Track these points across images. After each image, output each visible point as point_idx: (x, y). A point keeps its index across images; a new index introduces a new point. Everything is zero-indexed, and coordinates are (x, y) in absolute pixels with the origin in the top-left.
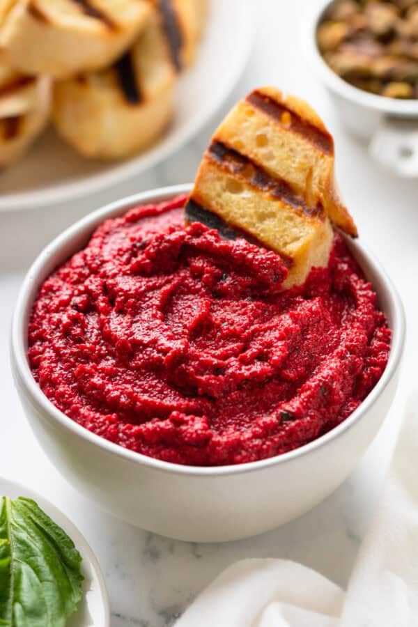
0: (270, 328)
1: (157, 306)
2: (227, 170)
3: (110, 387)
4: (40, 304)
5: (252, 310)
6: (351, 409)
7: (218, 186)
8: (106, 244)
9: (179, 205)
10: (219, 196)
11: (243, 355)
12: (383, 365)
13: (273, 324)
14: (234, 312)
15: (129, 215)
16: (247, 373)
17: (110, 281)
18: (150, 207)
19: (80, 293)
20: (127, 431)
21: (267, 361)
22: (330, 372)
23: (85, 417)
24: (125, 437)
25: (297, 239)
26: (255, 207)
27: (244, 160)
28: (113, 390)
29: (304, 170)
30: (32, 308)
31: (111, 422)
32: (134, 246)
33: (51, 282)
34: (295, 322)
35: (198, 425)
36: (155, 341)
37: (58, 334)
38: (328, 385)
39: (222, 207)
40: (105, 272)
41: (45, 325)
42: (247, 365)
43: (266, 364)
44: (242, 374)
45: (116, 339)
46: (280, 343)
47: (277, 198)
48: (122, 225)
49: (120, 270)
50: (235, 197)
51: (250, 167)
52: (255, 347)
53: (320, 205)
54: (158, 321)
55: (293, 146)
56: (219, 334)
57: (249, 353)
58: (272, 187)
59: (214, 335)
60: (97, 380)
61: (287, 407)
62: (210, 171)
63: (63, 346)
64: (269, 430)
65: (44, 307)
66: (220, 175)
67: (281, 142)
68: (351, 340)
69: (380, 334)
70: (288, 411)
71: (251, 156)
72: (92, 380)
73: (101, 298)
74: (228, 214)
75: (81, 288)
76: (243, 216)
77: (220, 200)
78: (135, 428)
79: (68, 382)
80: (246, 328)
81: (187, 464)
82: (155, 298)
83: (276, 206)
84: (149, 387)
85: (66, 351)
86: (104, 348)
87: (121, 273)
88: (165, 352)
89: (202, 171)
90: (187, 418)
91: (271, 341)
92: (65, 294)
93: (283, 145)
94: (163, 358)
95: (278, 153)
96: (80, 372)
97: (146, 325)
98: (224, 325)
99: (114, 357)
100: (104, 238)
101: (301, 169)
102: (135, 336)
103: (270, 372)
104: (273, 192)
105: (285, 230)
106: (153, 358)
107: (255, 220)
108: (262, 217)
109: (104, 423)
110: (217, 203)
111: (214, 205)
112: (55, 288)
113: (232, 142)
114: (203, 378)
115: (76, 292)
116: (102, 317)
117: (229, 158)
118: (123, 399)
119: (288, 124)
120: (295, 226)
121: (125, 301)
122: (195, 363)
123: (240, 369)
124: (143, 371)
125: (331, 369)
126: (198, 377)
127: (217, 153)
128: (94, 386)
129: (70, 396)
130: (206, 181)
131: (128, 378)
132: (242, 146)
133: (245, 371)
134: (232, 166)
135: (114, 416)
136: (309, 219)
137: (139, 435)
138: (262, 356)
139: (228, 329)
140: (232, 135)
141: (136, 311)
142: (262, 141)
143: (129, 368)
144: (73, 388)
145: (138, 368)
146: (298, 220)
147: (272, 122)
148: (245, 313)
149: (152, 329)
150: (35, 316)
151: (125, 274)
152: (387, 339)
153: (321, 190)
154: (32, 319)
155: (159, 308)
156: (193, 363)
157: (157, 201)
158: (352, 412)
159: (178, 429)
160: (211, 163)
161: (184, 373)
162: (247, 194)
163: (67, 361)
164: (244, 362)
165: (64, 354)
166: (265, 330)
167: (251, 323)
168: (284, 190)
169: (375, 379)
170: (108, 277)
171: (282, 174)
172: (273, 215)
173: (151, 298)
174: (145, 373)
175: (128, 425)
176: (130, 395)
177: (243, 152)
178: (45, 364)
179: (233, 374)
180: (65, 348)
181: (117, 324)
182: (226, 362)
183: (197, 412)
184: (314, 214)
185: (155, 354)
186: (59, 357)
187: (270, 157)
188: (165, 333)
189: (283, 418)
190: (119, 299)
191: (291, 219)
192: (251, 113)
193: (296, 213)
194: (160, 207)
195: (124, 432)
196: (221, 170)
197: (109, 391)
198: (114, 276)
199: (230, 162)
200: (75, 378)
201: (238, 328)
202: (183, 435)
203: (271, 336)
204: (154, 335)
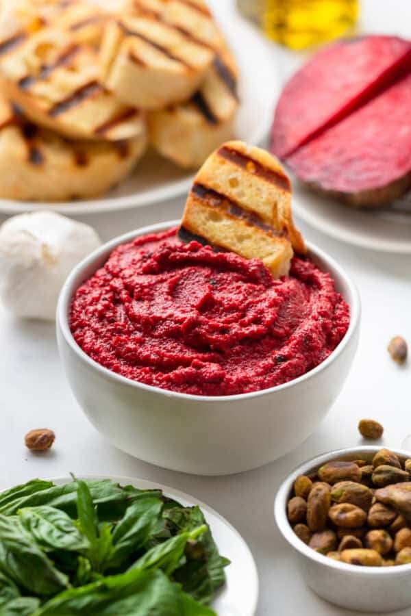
0: (261, 301)
1: (167, 292)
2: (208, 205)
3: (140, 350)
4: (77, 303)
5: (245, 290)
6: (327, 355)
7: (203, 217)
8: (122, 259)
9: (173, 234)
10: (204, 224)
11: (243, 320)
12: (346, 326)
13: (262, 298)
14: (231, 292)
15: (137, 240)
16: (247, 332)
17: (128, 280)
18: (153, 235)
19: (107, 292)
20: (159, 378)
21: (260, 324)
22: (310, 327)
23: (124, 372)
24: (158, 382)
25: (271, 254)
26: (234, 232)
27: (222, 198)
28: (144, 352)
29: (270, 203)
30: (71, 307)
31: (146, 373)
32: (144, 257)
33: (83, 288)
34: (279, 295)
35: (214, 368)
36: (171, 316)
37: (95, 320)
38: (308, 336)
39: (207, 231)
40: (124, 275)
41: (83, 316)
42: (245, 327)
43: (260, 326)
44: (243, 333)
45: (140, 317)
46: (270, 310)
47: (250, 224)
48: (132, 248)
49: (135, 272)
50: (218, 225)
51: (226, 202)
52: (251, 314)
53: (285, 229)
54: (170, 303)
55: (260, 186)
56: (221, 308)
57: (246, 319)
58: (245, 217)
59: (218, 310)
60: (131, 345)
61: (280, 353)
62: (195, 205)
63: (99, 326)
64: (268, 370)
65: (79, 305)
66: (204, 208)
67: (249, 184)
68: (321, 308)
69: (341, 306)
70: (282, 355)
71: (227, 194)
72: (127, 346)
73: (124, 292)
74: (213, 237)
75: (108, 288)
76: (226, 238)
77: (206, 227)
78: (165, 376)
79: (108, 350)
80: (242, 302)
81: (208, 394)
82: (165, 287)
83: (250, 230)
84: (172, 348)
85: (103, 330)
86: (131, 326)
87: (136, 274)
88: (181, 321)
89: (189, 205)
90: (204, 364)
91: (263, 309)
92: (95, 294)
93: (251, 186)
94: (181, 326)
95: (248, 191)
96: (116, 342)
97: (162, 306)
98: (225, 302)
99: (140, 331)
100: (119, 256)
101: (268, 203)
102: (155, 314)
103: (264, 330)
104: (247, 220)
105: (260, 248)
106: (171, 327)
107: (235, 241)
108: (241, 239)
109: (141, 373)
110: (203, 229)
111: (201, 230)
112: (87, 292)
113: (210, 184)
114: (214, 337)
115: (104, 292)
116: (127, 304)
117: (208, 196)
118: (153, 357)
119: (252, 170)
120: (268, 244)
121: (141, 291)
122: (206, 327)
123: (241, 330)
124: (165, 338)
125: (310, 325)
126: (210, 337)
127: (199, 193)
128: (129, 350)
129: (111, 359)
130: (192, 213)
131: (154, 343)
132: (219, 187)
133: (245, 331)
134: (212, 202)
135: (148, 368)
136: (278, 239)
137: (168, 379)
138: (256, 321)
139: (228, 304)
140: (209, 179)
141: (151, 298)
142: (234, 183)
143: (153, 337)
144: (112, 354)
145: (160, 336)
146: (270, 240)
147: (240, 169)
148: (240, 292)
149: (167, 308)
150: (74, 312)
151: (139, 274)
152: (347, 310)
153: (285, 218)
154: (72, 314)
155: (168, 294)
156: (204, 327)
157: (157, 232)
158: (327, 357)
159: (199, 371)
160: (194, 200)
161: (198, 335)
162: (226, 222)
163: (105, 336)
164: (243, 325)
165: (102, 332)
166: (257, 302)
167: (246, 299)
168: (255, 218)
169: (341, 335)
170: (126, 278)
171: (253, 207)
172: (249, 237)
173: (161, 288)
174: (166, 339)
175: (159, 373)
176: (158, 353)
177: (220, 191)
178: (88, 340)
179: (236, 334)
180: (102, 328)
181: (139, 308)
182: (230, 325)
183: (211, 360)
184: (281, 235)
185: (173, 325)
186: (97, 334)
187: (242, 194)
188: (179, 309)
189: (277, 361)
190: (136, 290)
191: (263, 239)
192: (223, 163)
193: (268, 235)
194: (160, 236)
195: (157, 379)
196: (203, 205)
197: (141, 353)
198: (131, 276)
199: (209, 199)
200: (113, 347)
201: (236, 302)
202: (204, 375)
203: (263, 305)
204: (169, 312)
